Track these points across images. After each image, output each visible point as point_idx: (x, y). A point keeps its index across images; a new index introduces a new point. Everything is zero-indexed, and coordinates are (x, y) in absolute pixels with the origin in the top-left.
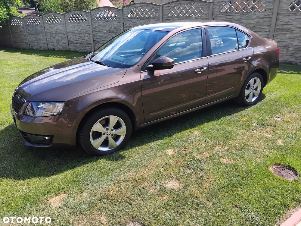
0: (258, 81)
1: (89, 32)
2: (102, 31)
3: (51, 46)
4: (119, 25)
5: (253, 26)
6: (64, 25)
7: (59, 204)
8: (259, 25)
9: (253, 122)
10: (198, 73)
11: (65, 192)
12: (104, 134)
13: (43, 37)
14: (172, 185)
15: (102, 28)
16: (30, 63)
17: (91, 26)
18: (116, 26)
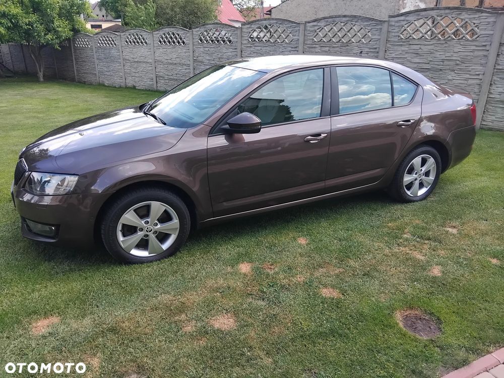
0: (431, 161)
1: (189, 63)
2: (208, 62)
3: (130, 82)
4: (235, 53)
5: (455, 63)
6: (152, 50)
7: (44, 331)
8: (466, 62)
9: (406, 231)
10: (311, 142)
11: (59, 313)
12: (142, 230)
13: (120, 67)
14: (224, 322)
15: (208, 58)
16: (92, 107)
17: (191, 52)
18: (229, 54)
